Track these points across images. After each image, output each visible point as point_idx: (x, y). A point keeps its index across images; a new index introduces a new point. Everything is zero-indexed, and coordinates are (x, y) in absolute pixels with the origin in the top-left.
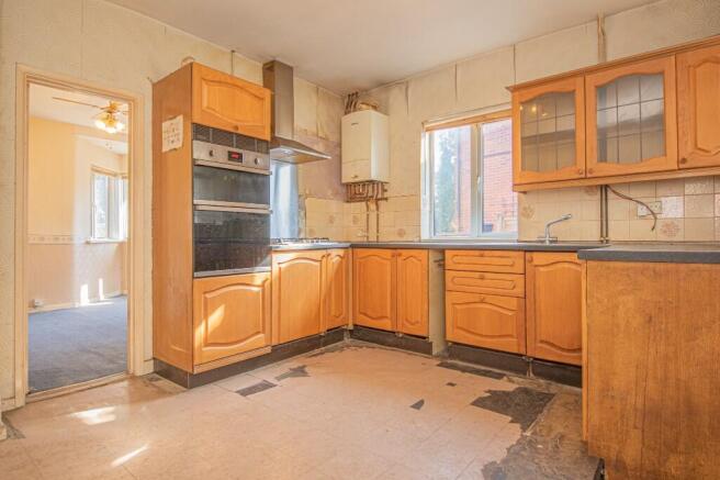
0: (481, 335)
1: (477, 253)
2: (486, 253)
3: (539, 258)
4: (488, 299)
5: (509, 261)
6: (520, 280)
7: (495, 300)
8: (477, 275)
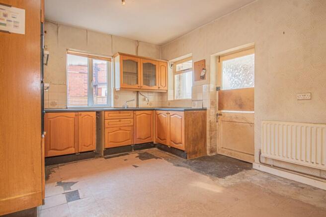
0: (119, 142)
1: (118, 112)
2: (121, 112)
3: (138, 113)
4: (122, 128)
5: (129, 114)
6: (132, 120)
7: (124, 128)
8: (118, 120)
